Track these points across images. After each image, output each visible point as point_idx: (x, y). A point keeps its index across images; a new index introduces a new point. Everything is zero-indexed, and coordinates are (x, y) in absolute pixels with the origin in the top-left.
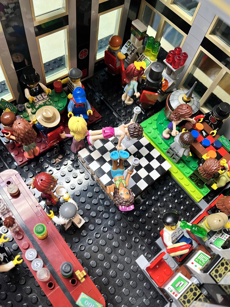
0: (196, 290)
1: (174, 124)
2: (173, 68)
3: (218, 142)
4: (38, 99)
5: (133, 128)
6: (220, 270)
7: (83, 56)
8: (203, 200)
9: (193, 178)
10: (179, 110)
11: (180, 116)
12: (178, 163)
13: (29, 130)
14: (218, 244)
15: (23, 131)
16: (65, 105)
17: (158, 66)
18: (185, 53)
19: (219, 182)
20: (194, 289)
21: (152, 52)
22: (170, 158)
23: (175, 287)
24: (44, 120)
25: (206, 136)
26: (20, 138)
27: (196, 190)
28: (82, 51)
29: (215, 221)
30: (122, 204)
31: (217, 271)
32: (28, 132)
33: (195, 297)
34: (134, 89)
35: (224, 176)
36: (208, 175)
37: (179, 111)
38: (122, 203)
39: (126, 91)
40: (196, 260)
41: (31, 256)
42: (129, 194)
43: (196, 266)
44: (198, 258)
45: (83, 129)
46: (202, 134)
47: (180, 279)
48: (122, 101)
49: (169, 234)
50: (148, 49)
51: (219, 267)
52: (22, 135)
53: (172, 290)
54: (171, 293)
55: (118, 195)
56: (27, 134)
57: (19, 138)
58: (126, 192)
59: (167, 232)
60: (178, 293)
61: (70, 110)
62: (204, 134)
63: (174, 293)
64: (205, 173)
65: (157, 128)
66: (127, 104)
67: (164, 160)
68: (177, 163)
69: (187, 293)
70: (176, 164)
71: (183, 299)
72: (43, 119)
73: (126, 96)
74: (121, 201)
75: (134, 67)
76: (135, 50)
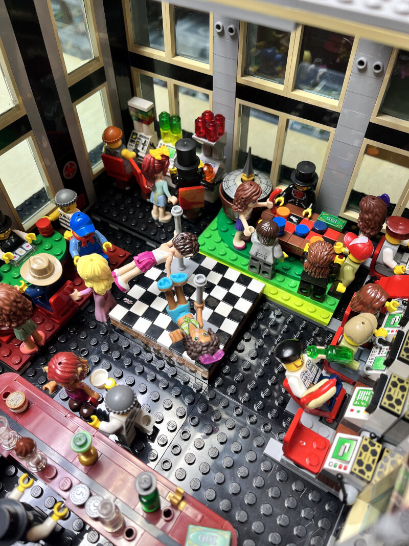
0: (373, 445)
1: (243, 219)
2: (210, 140)
3: (319, 223)
4: (18, 255)
5: (181, 240)
6: (394, 394)
7: (71, 174)
8: (334, 319)
9: (305, 291)
10: (240, 193)
11: (245, 201)
12: (273, 277)
13: (17, 297)
14: (379, 365)
15: (6, 302)
16: (64, 250)
17: (185, 143)
18: (219, 116)
19: (344, 278)
20: (369, 446)
21: (173, 132)
22: (259, 275)
23: (339, 458)
24: (36, 275)
25: (299, 222)
26: (5, 314)
27: (317, 307)
28: (66, 166)
29: (358, 327)
30: (203, 352)
31: (390, 398)
32: (15, 301)
33: (377, 458)
34: (164, 194)
35: (347, 264)
36: (321, 271)
37: (241, 195)
38: (202, 350)
39: (154, 203)
40: (356, 403)
41: (80, 497)
42: (209, 335)
43: (358, 412)
44: (357, 399)
45: (103, 270)
46: (291, 220)
47: (342, 442)
48: (154, 220)
49: (297, 377)
50: (166, 132)
51: (390, 390)
52: (7, 308)
53: (335, 464)
54: (337, 469)
55: (192, 343)
56: (15, 304)
57: (4, 316)
58: (203, 334)
59: (292, 376)
60: (345, 463)
61: (75, 255)
62: (295, 219)
63: (340, 467)
64: (314, 269)
65: (222, 240)
66: (164, 222)
67: (249, 280)
68: (271, 279)
69: (361, 455)
70: (271, 281)
71: (358, 468)
72: (33, 274)
73: (158, 211)
74: (198, 347)
75: (152, 159)
76: (147, 140)
